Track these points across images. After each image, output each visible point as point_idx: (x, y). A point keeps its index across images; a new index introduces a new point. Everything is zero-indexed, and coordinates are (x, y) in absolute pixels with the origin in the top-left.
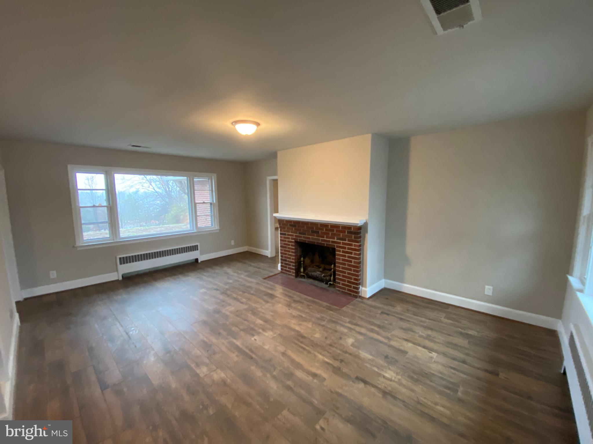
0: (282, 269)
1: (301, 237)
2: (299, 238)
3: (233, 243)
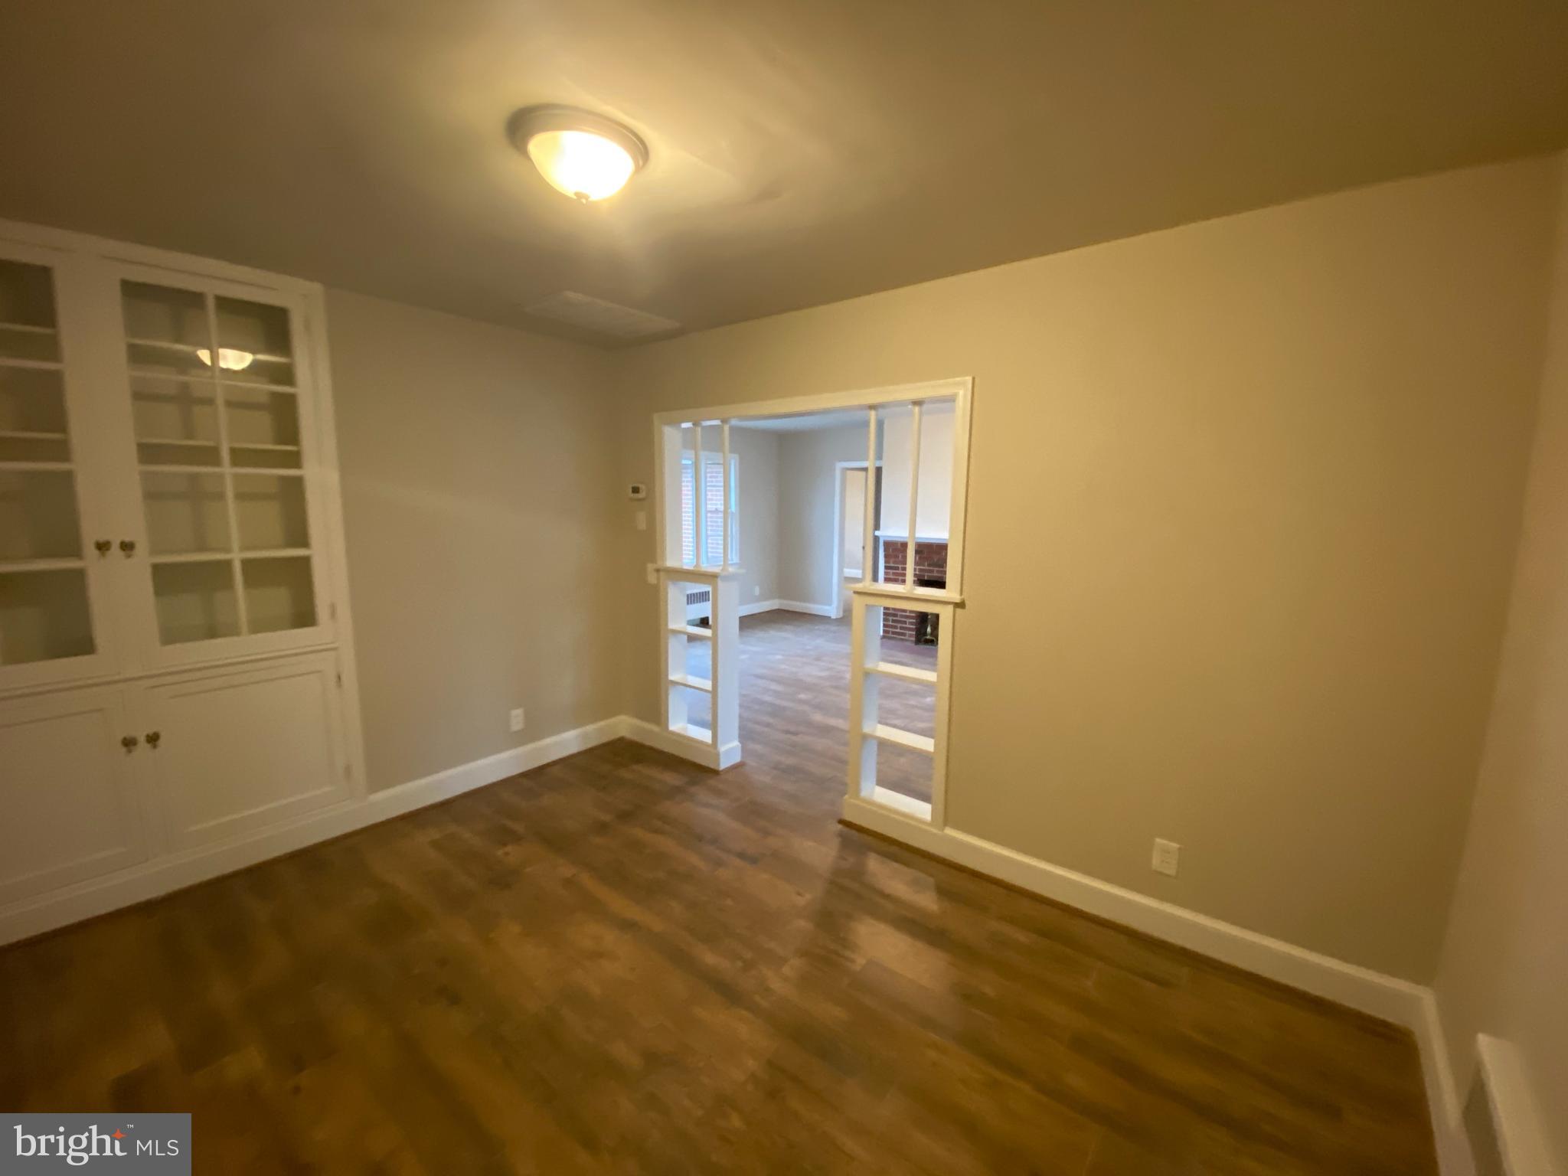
1: (932, 571)
2: (929, 572)
3: (757, 591)
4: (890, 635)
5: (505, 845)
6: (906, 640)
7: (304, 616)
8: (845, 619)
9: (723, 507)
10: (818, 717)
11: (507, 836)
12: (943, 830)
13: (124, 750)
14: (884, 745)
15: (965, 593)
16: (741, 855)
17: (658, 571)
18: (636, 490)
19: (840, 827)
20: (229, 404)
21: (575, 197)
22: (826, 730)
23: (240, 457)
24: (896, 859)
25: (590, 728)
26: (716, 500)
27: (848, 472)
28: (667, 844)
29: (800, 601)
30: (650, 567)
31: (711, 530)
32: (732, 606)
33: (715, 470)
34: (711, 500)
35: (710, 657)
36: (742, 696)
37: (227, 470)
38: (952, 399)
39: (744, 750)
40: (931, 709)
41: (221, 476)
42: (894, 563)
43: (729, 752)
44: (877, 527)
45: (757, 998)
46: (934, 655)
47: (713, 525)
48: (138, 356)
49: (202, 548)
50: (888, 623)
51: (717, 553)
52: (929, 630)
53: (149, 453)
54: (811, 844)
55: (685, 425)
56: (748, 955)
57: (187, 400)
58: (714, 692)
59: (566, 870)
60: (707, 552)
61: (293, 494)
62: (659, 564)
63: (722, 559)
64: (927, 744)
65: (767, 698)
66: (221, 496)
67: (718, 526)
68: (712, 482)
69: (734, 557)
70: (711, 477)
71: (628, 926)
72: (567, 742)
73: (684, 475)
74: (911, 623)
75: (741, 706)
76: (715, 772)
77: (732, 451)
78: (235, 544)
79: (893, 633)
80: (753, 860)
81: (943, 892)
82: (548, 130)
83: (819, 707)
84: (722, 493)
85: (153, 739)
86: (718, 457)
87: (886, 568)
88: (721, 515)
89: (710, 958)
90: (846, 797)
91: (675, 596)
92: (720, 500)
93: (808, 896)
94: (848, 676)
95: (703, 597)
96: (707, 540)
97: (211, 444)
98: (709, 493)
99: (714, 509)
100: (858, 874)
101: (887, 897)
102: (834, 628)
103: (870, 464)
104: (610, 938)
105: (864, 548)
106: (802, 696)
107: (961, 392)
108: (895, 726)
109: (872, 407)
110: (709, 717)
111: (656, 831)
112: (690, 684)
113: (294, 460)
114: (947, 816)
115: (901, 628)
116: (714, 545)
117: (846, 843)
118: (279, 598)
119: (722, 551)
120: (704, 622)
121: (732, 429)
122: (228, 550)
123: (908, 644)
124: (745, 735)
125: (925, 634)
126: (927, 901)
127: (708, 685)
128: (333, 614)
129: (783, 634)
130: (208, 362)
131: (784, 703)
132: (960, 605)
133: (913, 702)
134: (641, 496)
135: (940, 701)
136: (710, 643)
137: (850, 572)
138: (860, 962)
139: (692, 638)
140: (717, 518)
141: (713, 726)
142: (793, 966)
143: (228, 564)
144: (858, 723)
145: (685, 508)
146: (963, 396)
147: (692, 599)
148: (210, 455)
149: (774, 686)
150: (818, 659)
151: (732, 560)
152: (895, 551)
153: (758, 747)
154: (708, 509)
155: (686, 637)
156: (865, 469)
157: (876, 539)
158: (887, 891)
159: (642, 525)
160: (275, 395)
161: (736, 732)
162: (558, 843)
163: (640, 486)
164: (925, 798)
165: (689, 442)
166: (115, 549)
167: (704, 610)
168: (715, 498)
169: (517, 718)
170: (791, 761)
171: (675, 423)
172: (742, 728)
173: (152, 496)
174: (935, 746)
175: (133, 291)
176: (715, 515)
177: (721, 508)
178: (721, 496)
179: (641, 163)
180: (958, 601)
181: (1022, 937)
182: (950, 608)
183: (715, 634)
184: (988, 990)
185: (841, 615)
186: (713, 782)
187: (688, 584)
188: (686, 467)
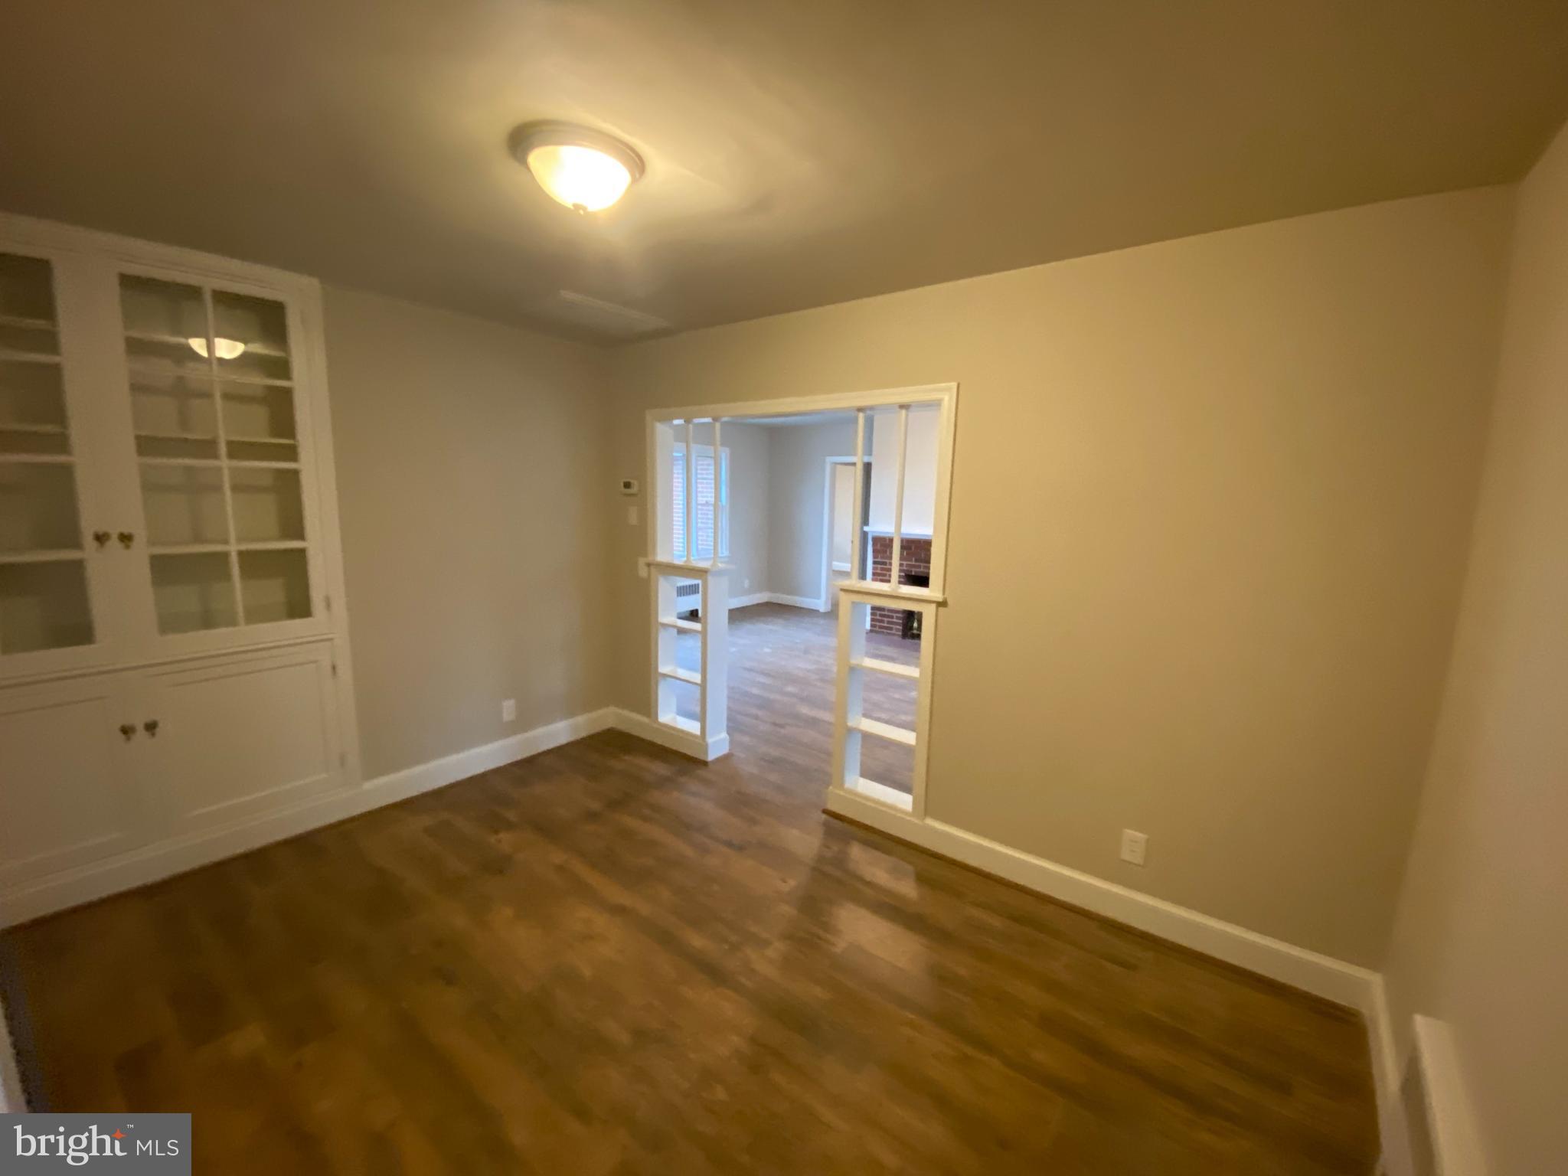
0: (872, 626)
1: (919, 567)
2: (913, 569)
3: (747, 584)
4: (877, 629)
5: (496, 832)
6: (894, 634)
7: (299, 606)
8: (833, 614)
9: (713, 499)
10: (805, 710)
11: (498, 824)
12: (924, 819)
13: (122, 737)
14: (867, 737)
15: (946, 593)
16: (729, 844)
17: (649, 565)
18: (627, 485)
19: (824, 816)
20: (227, 397)
21: (572, 207)
22: (813, 722)
23: (237, 450)
24: (876, 847)
25: (581, 719)
26: (707, 492)
27: (839, 467)
28: (655, 832)
29: (788, 594)
30: (642, 561)
31: (702, 523)
32: (721, 600)
33: (705, 463)
34: (702, 492)
35: (700, 650)
36: (731, 689)
37: (225, 463)
38: (936, 405)
39: (732, 742)
40: (913, 702)
41: (219, 469)
42: (882, 558)
43: (718, 744)
44: (865, 520)
45: (743, 980)
46: (917, 649)
47: (704, 519)
48: (136, 348)
49: (198, 539)
50: (876, 617)
51: (707, 545)
52: (915, 625)
53: (147, 445)
54: (795, 832)
55: (676, 422)
56: (734, 938)
57: (184, 393)
58: (703, 686)
59: (558, 857)
60: (697, 545)
61: (288, 487)
62: (650, 559)
63: (713, 551)
64: (908, 737)
65: (755, 691)
66: (218, 488)
67: (708, 519)
68: (702, 474)
69: (724, 552)
70: (702, 469)
71: (619, 910)
72: (558, 732)
73: (675, 467)
74: (897, 618)
75: (729, 698)
76: (705, 763)
77: (723, 444)
78: (232, 536)
79: (881, 627)
80: (740, 848)
81: (921, 879)
82: (547, 145)
83: (805, 700)
84: (713, 486)
85: (151, 727)
86: (710, 450)
87: (875, 563)
88: (712, 508)
89: (697, 941)
90: (831, 788)
91: (666, 590)
92: (711, 492)
93: (792, 883)
94: (835, 669)
95: (692, 590)
96: (697, 532)
97: (208, 437)
98: (699, 486)
99: (704, 502)
100: (840, 862)
101: (869, 884)
102: (822, 621)
103: (859, 459)
104: (601, 921)
105: (852, 542)
106: (790, 689)
107: (946, 398)
108: (878, 719)
109: (860, 410)
110: (698, 709)
111: (646, 819)
112: (679, 676)
113: (291, 453)
114: (928, 806)
115: (889, 622)
116: (704, 538)
117: (829, 832)
118: (274, 590)
119: (712, 544)
120: (693, 615)
121: (724, 424)
122: (226, 542)
123: (896, 638)
124: (733, 727)
125: (911, 628)
126: (907, 889)
127: (697, 678)
128: (328, 605)
129: (770, 627)
130: (204, 353)
131: (772, 696)
132: (942, 604)
133: (897, 696)
134: (634, 490)
135: (922, 696)
136: (700, 636)
137: (839, 565)
138: (840, 946)
139: (681, 631)
140: (709, 510)
141: (702, 719)
142: (777, 949)
143: (225, 555)
144: (844, 717)
145: (676, 500)
146: (948, 400)
147: (683, 591)
148: (207, 448)
149: (762, 679)
150: (806, 652)
151: (723, 553)
152: (883, 545)
153: (746, 739)
154: (699, 502)
155: (676, 630)
156: (854, 464)
157: (865, 535)
158: (868, 878)
159: (633, 518)
160: (272, 389)
161: (725, 723)
162: (548, 830)
163: (632, 481)
164: (906, 788)
165: (682, 436)
166: (114, 543)
167: (693, 602)
168: (705, 490)
169: (508, 709)
170: (775, 752)
171: (667, 419)
172: (729, 719)
173: (151, 487)
174: (917, 739)
175: (130, 283)
176: (705, 508)
177: (712, 500)
178: (711, 488)
179: (637, 176)
180: (941, 600)
181: (996, 922)
182: (934, 606)
183: (705, 628)
184: (962, 971)
185: (829, 608)
186: (701, 772)
187: (678, 578)
188: (677, 459)
